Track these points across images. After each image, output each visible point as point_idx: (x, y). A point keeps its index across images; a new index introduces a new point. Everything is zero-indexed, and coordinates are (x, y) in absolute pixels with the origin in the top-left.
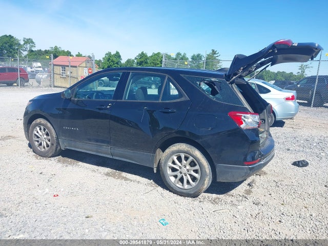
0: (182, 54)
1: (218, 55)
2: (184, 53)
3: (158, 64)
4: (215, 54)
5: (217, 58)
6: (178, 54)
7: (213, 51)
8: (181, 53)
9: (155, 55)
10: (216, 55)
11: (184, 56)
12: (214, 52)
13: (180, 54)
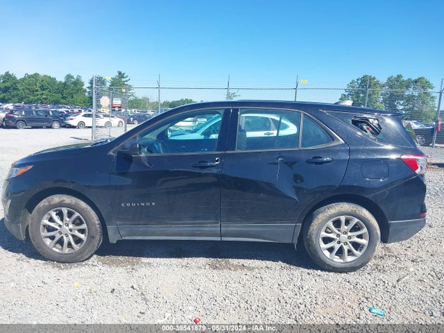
0: (75, 77)
1: (127, 79)
2: (78, 76)
3: (37, 91)
4: (123, 77)
5: (126, 83)
6: (69, 77)
7: (120, 73)
8: (72, 75)
9: (30, 77)
10: (124, 80)
11: (78, 80)
12: (121, 75)
13: (72, 77)
